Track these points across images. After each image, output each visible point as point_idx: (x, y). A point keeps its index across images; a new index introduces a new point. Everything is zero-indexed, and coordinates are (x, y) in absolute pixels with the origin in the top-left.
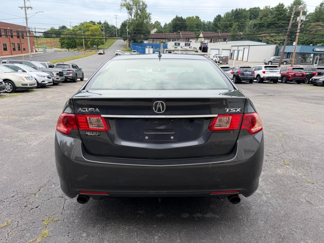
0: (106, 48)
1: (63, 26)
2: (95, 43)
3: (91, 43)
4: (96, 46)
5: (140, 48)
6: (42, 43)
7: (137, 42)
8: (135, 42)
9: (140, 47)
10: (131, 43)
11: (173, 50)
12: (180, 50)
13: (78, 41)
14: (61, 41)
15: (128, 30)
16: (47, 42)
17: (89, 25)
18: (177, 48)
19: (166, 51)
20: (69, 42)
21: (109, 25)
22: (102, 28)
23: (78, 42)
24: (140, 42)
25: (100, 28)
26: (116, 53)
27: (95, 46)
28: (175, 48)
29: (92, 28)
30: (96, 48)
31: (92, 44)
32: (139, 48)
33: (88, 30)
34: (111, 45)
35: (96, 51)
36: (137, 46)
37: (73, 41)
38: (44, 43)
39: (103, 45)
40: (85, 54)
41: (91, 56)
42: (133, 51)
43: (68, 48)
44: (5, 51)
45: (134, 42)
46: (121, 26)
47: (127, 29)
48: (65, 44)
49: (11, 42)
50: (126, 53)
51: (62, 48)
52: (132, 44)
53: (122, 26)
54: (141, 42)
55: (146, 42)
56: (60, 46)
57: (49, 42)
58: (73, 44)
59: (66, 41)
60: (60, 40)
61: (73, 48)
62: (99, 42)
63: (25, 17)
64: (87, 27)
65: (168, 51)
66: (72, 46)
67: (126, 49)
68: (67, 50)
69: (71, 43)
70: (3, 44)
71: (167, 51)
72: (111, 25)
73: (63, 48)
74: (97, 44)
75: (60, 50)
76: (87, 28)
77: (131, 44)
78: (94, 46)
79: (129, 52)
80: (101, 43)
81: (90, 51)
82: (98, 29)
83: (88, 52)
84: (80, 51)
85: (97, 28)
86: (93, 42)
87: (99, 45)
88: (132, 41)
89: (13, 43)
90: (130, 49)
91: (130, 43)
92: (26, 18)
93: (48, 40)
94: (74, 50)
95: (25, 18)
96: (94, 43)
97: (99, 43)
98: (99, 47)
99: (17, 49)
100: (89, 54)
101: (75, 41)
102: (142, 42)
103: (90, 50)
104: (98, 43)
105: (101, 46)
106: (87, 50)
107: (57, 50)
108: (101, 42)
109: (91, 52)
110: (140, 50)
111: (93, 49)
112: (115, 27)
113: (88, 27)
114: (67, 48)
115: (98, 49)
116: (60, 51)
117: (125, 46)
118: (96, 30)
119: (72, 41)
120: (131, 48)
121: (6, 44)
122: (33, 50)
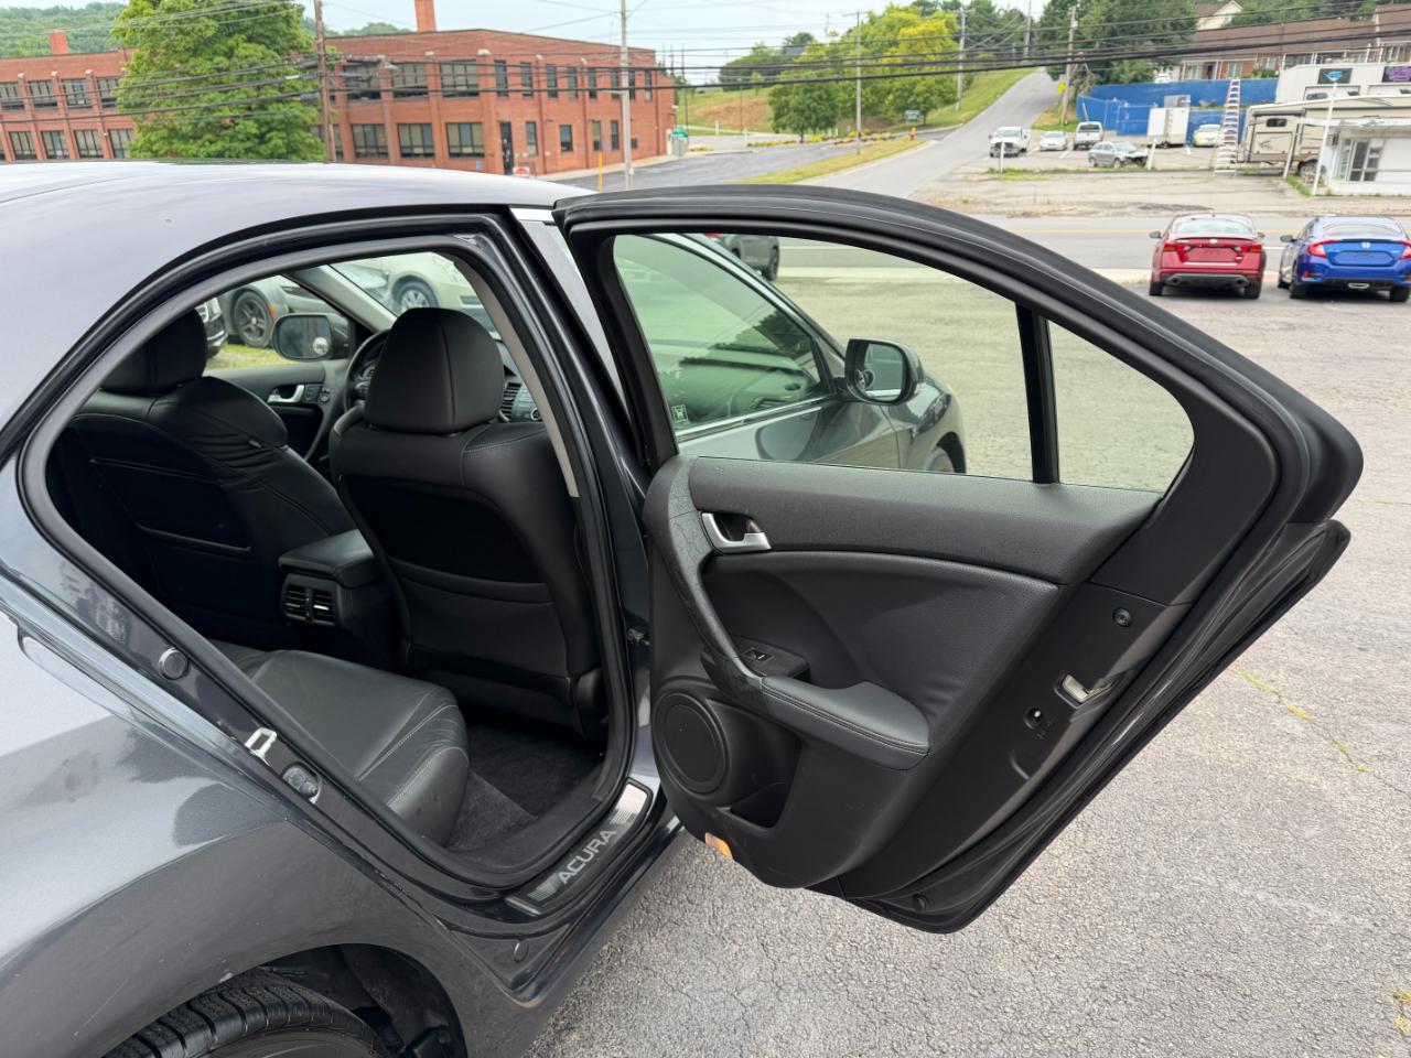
0: (960, 122)
1: (800, 34)
2: (915, 101)
3: (895, 99)
4: (917, 112)
5: (1128, 109)
6: (710, 114)
7: (1117, 81)
8: (1107, 82)
9: (1126, 105)
10: (1088, 86)
11: (1298, 109)
12: (1335, 109)
13: (842, 96)
14: (775, 99)
15: (1074, 24)
16: (727, 109)
17: (900, 20)
18: (1325, 96)
19: (1257, 115)
20: (808, 102)
21: (996, 10)
22: (957, 27)
23: (844, 102)
24: (1135, 80)
25: (947, 26)
26: (995, 141)
27: (911, 114)
28: (1315, 97)
29: (911, 31)
30: (916, 121)
31: (900, 105)
32: (1118, 112)
33: (894, 43)
34: (987, 104)
35: (912, 136)
36: (1115, 100)
37: (825, 96)
38: (718, 112)
39: (950, 107)
40: (858, 153)
41: (883, 161)
42: (1083, 128)
43: (800, 129)
44: (568, 154)
45: (1102, 80)
46: (1047, 11)
47: (1069, 22)
48: (792, 114)
49: (588, 117)
50: (1049, 136)
51: (777, 132)
52: (1089, 91)
53: (1052, 8)
54: (1140, 77)
55: (1163, 77)
56: (772, 122)
57: (735, 108)
58: (824, 109)
59: (793, 100)
60: (772, 98)
61: (821, 129)
62: (932, 95)
63: (619, 9)
64: (891, 27)
65: (1266, 118)
66: (818, 119)
67: (1056, 120)
68: (797, 138)
69: (815, 104)
70: (561, 126)
71: (1258, 119)
72: (1005, 8)
73: (781, 130)
74: (924, 103)
75: (768, 141)
76: (890, 36)
77: (1086, 90)
78: (907, 112)
79: (1061, 133)
80: (940, 98)
81: (884, 139)
82: (940, 32)
83: (880, 142)
84: (846, 140)
85: (934, 29)
86: (906, 94)
87: (934, 107)
88: (1091, 76)
89: (594, 121)
90: (1072, 117)
91: (1081, 87)
92: (623, 13)
93: (731, 100)
94: (823, 134)
95: (620, 16)
96: (912, 99)
97: (932, 98)
98: (933, 116)
99: (607, 143)
100: (878, 153)
101: (829, 98)
102: (1143, 78)
103: (887, 135)
104: (926, 99)
105: (939, 110)
106: (875, 136)
107: (760, 141)
108: (941, 94)
109: (890, 142)
110: (1122, 117)
111: (904, 129)
112: (1022, 17)
113: (895, 30)
114: (795, 130)
115: (925, 126)
116: (769, 145)
117: (1049, 105)
118: (929, 38)
119: (820, 97)
120: (1080, 112)
121: (570, 127)
122: (665, 146)
